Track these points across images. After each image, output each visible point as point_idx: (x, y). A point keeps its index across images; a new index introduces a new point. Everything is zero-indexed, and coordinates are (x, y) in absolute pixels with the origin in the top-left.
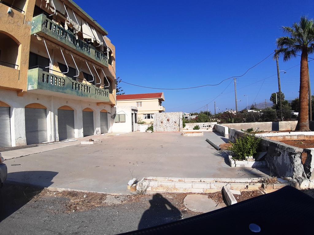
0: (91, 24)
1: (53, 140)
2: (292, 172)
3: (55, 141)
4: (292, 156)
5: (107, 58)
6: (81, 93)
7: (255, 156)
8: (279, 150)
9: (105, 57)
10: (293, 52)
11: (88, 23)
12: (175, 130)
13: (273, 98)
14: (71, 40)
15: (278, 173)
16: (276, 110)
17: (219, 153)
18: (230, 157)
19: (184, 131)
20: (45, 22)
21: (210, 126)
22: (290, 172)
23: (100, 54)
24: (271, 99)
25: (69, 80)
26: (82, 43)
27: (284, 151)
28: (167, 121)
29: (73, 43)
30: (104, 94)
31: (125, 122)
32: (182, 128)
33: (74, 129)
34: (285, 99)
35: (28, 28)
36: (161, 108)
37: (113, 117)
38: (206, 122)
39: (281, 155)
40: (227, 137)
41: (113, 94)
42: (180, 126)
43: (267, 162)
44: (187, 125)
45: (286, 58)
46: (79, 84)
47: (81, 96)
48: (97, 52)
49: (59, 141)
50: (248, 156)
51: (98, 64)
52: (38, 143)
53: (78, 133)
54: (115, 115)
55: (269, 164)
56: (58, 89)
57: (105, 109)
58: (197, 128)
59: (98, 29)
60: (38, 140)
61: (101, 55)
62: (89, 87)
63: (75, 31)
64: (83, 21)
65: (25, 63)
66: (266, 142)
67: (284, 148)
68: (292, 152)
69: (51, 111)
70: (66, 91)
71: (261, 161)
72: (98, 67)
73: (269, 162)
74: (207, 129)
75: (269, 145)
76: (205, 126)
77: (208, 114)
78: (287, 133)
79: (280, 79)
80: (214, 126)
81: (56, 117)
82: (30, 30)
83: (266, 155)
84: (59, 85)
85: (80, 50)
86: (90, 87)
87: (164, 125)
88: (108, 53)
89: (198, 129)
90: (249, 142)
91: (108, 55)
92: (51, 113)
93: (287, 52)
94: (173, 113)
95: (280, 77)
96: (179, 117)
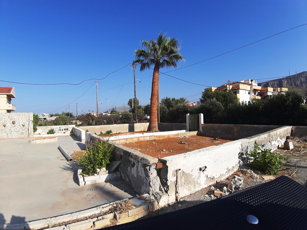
2: (148, 186)
4: (147, 168)
7: (108, 167)
8: (132, 160)
10: (148, 65)
12: (22, 136)
13: (130, 103)
15: (133, 186)
16: (133, 113)
17: (68, 166)
18: (80, 171)
19: (34, 136)
21: (67, 130)
22: (146, 187)
24: (128, 104)
27: (138, 162)
28: (12, 124)
32: (32, 133)
34: (140, 104)
36: (10, 107)
38: (65, 124)
39: (135, 166)
40: (83, 142)
42: (29, 130)
43: (122, 173)
44: (40, 129)
45: (142, 69)
50: (100, 168)
55: (123, 176)
58: (51, 132)
66: (119, 150)
67: (138, 159)
68: (147, 164)
71: (114, 172)
73: (123, 173)
74: (64, 133)
75: (122, 154)
76: (61, 129)
77: (69, 115)
78: (141, 135)
79: (136, 87)
80: (72, 130)
83: (120, 164)
87: (7, 129)
89: (53, 133)
90: (101, 151)
93: (143, 63)
94: (20, 113)
95: (136, 85)
96: (28, 119)
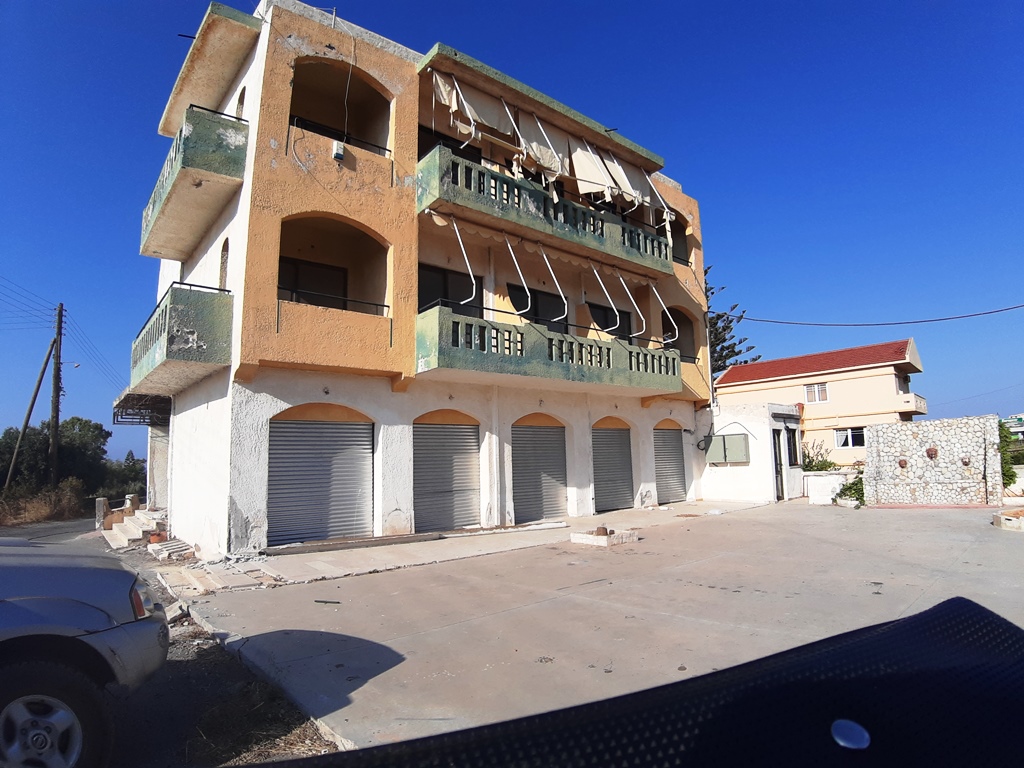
0: (601, 144)
1: (496, 522)
3: (502, 525)
5: (666, 246)
6: (580, 369)
9: (660, 244)
11: (591, 145)
12: (965, 500)
14: (538, 208)
19: (1007, 501)
20: (448, 169)
23: (639, 235)
25: (538, 334)
26: (575, 210)
28: (928, 459)
29: (544, 215)
30: (660, 365)
31: (746, 463)
32: (1000, 488)
33: (566, 486)
35: (408, 196)
36: (909, 402)
37: (702, 445)
41: (700, 363)
42: (988, 479)
46: (572, 343)
47: (580, 380)
48: (627, 230)
49: (513, 524)
51: (635, 270)
52: (450, 528)
53: (576, 499)
54: (708, 439)
56: (503, 363)
57: (671, 417)
59: (628, 156)
60: (451, 518)
61: (646, 238)
62: (605, 351)
63: (546, 179)
64: (573, 143)
65: (406, 298)
69: (491, 433)
70: (527, 367)
72: (636, 280)
81: (508, 449)
82: (413, 200)
84: (507, 352)
85: (568, 234)
86: (609, 349)
87: (911, 475)
88: (668, 227)
91: (669, 235)
92: (490, 438)
96: (981, 440)
